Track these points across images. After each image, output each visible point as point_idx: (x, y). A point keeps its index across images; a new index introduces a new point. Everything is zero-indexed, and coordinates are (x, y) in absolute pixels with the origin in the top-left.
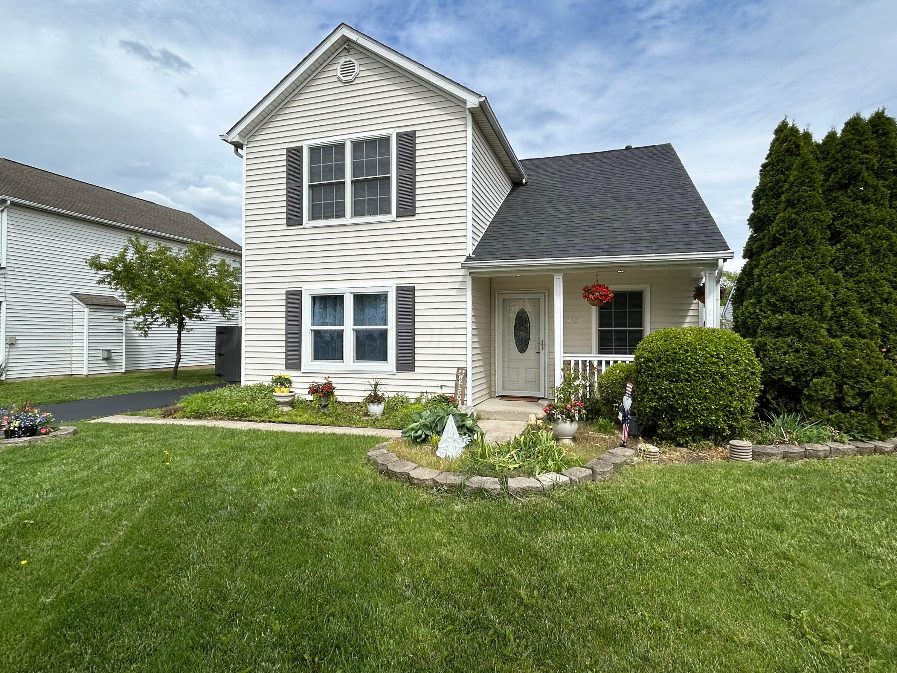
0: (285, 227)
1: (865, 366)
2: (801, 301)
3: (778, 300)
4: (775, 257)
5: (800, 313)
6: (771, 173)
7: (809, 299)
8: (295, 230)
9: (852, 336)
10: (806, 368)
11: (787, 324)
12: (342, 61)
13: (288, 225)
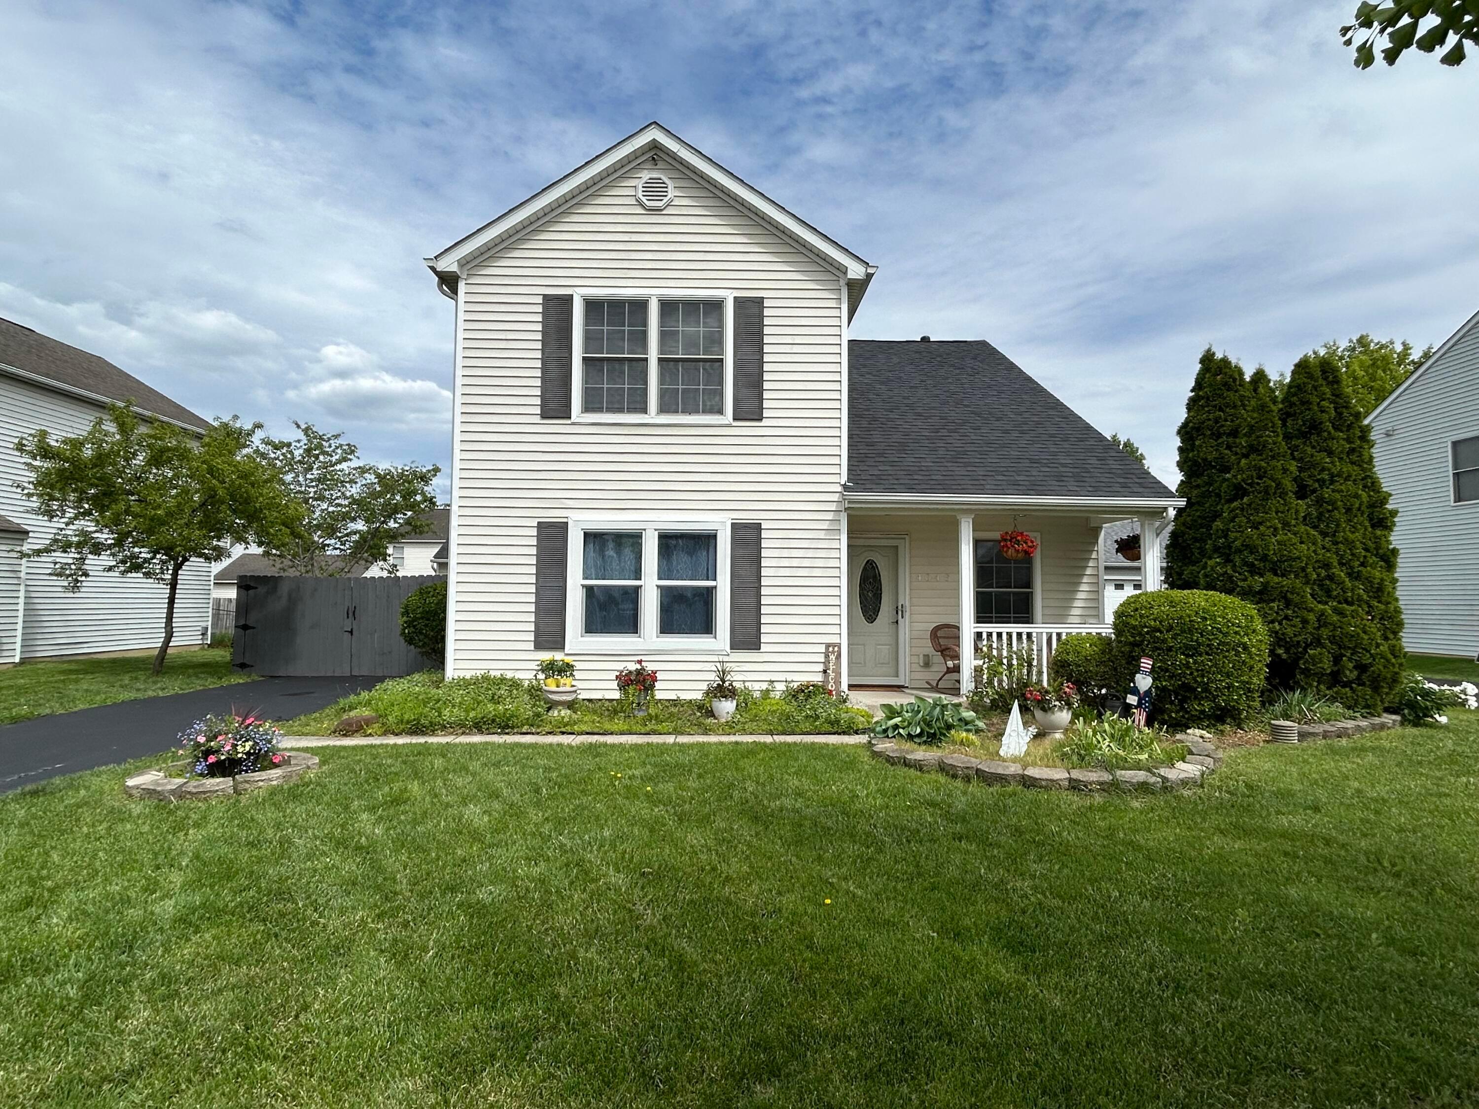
0: (537, 419)
1: (1362, 635)
2: (1285, 561)
3: (1256, 560)
4: (1242, 509)
5: (1283, 575)
6: (1206, 409)
7: (1294, 559)
8: (556, 426)
9: (1340, 602)
10: (1300, 638)
11: (1272, 587)
12: (646, 175)
13: (544, 416)
